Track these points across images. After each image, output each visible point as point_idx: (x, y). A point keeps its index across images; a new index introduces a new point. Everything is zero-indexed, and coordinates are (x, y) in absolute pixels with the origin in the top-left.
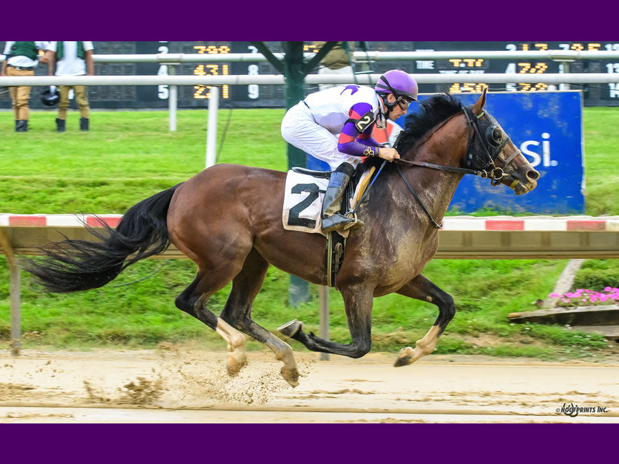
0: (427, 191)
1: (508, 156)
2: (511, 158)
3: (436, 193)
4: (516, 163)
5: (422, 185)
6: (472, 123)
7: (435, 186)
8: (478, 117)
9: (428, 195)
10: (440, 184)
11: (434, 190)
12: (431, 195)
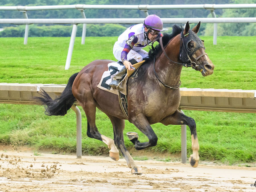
0: (162, 71)
1: (198, 56)
2: (199, 58)
3: (166, 72)
4: (201, 60)
5: (160, 68)
6: (182, 38)
7: (165, 69)
8: (185, 36)
9: (163, 73)
10: (168, 68)
11: (165, 70)
12: (164, 73)
